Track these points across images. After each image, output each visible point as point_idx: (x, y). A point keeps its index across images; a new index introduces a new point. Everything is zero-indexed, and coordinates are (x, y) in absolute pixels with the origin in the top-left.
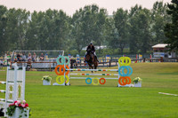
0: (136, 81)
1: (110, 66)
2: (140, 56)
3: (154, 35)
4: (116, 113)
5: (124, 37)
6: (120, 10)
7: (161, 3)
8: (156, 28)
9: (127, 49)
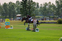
0: (11, 27)
1: (2, 22)
2: (12, 19)
3: (17, 11)
4: (5, 38)
5: (7, 12)
6: (5, 3)
7: (18, 1)
8: (17, 9)
9: (8, 16)
